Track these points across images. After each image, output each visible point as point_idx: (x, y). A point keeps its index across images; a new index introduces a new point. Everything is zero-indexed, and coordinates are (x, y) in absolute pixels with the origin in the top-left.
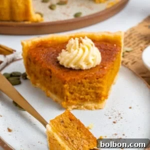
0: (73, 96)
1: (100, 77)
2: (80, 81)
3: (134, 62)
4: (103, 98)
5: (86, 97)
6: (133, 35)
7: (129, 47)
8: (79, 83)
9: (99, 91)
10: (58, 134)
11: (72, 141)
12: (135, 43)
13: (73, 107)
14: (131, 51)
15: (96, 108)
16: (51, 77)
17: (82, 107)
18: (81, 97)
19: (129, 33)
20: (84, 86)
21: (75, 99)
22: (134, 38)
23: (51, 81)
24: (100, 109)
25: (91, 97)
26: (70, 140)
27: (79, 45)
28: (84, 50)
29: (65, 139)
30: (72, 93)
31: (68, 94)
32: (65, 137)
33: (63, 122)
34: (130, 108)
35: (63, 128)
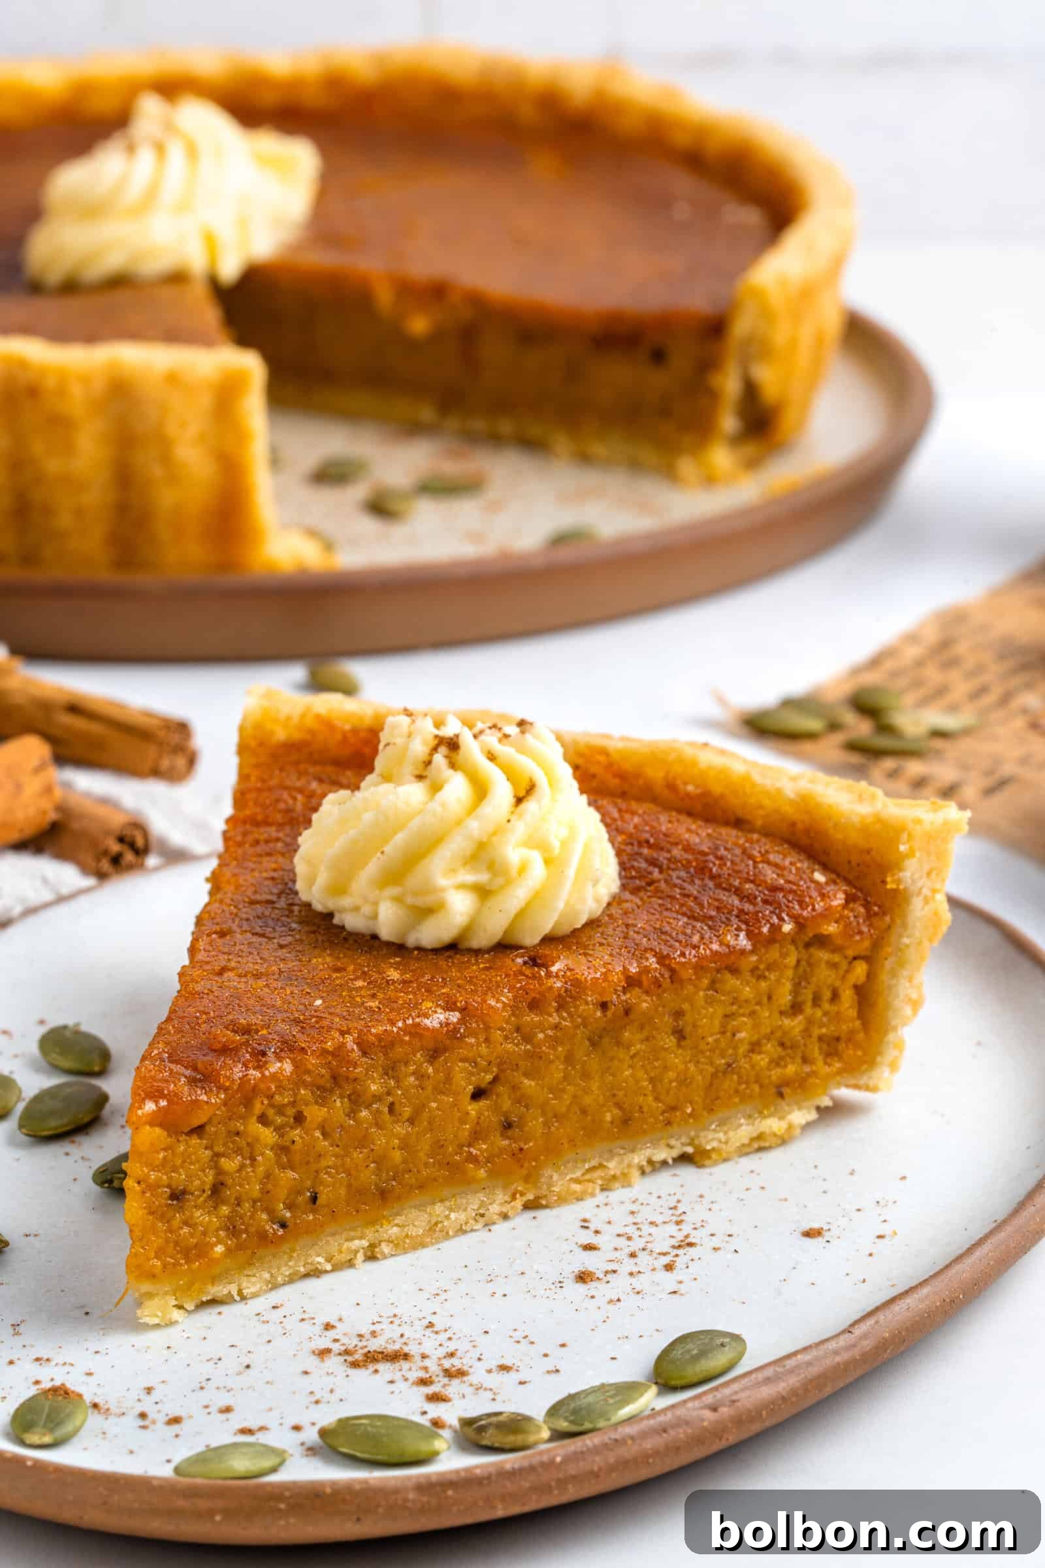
3: (1002, 783)
6: (961, 648)
7: (953, 708)
12: (982, 690)
14: (967, 732)
19: (932, 636)
22: (970, 663)
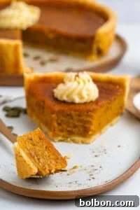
0: (60, 128)
1: (90, 111)
2: (68, 113)
4: (90, 133)
5: (74, 130)
8: (68, 115)
9: (87, 125)
10: (24, 150)
11: (39, 159)
13: (60, 138)
15: (83, 143)
16: (43, 108)
17: (69, 139)
18: (69, 129)
20: (72, 118)
21: (62, 131)
23: (43, 112)
24: (87, 143)
25: (79, 130)
26: (36, 158)
27: (75, 79)
28: (79, 83)
29: (31, 156)
30: (59, 124)
31: (56, 124)
32: (31, 154)
33: (31, 139)
34: (119, 146)
35: (30, 145)
